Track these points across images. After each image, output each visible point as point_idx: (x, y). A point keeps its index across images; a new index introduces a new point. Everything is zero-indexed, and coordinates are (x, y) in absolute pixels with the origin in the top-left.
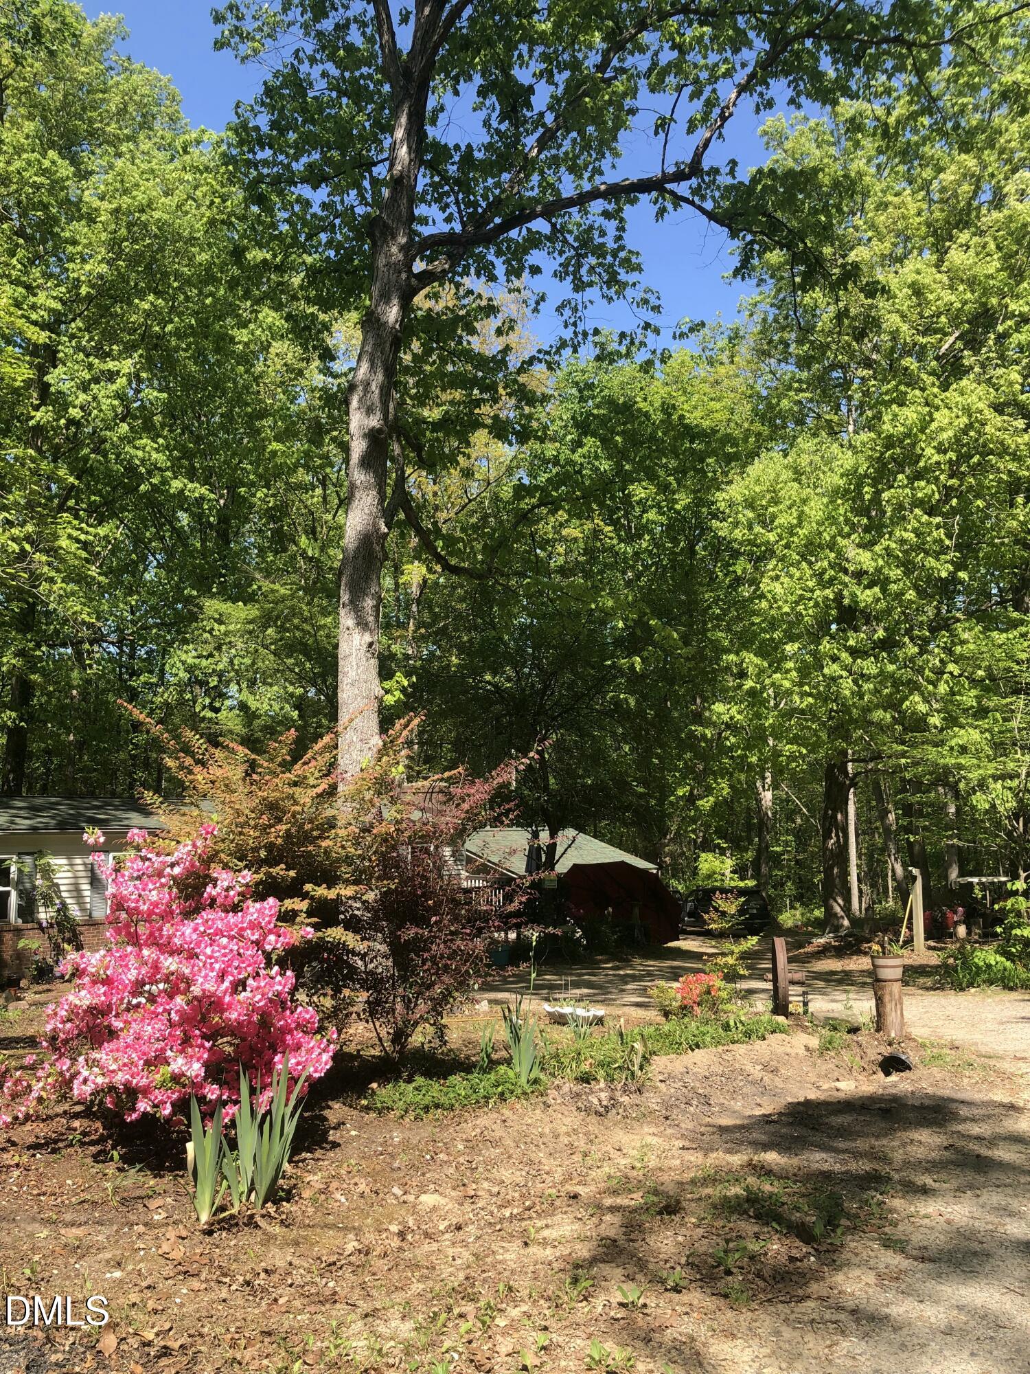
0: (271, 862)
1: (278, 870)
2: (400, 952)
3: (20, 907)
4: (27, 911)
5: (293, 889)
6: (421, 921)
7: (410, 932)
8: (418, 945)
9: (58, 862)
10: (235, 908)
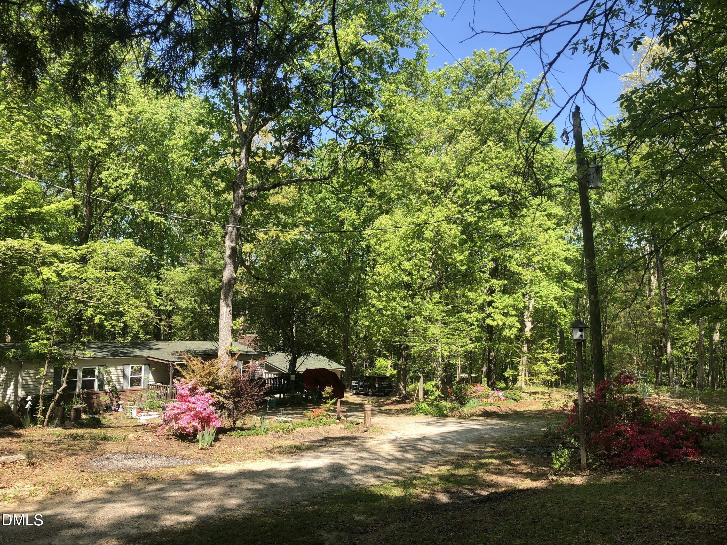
0: (209, 385)
1: (211, 387)
2: (235, 403)
3: (98, 385)
4: (101, 387)
5: (213, 391)
6: (240, 396)
7: (238, 399)
8: (239, 402)
9: (112, 369)
10: (202, 395)
